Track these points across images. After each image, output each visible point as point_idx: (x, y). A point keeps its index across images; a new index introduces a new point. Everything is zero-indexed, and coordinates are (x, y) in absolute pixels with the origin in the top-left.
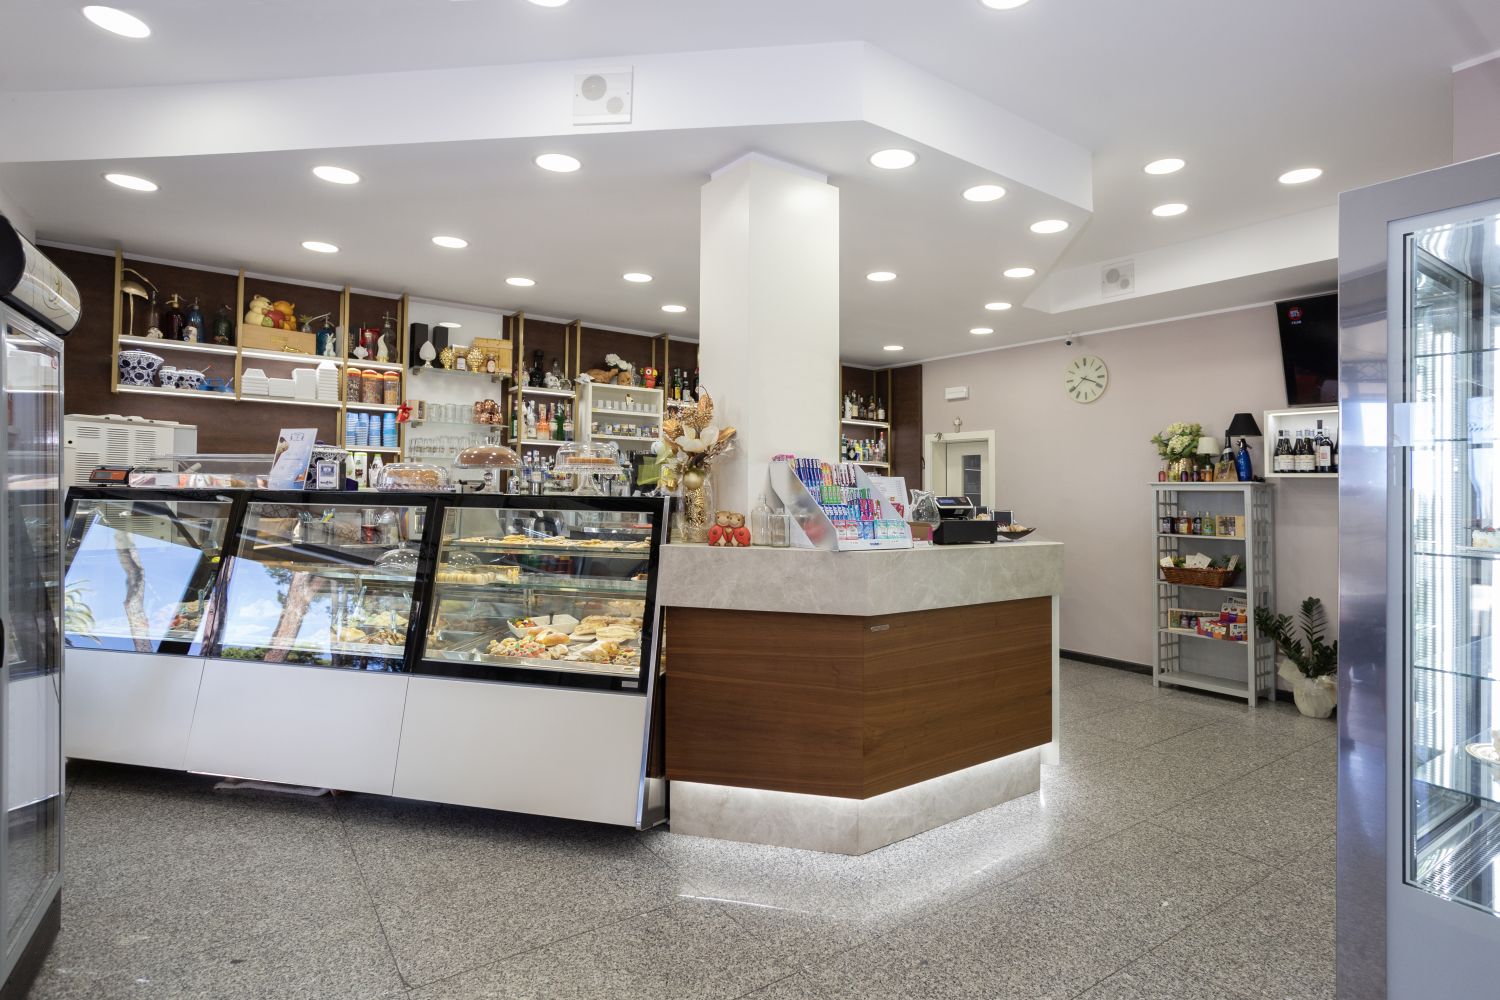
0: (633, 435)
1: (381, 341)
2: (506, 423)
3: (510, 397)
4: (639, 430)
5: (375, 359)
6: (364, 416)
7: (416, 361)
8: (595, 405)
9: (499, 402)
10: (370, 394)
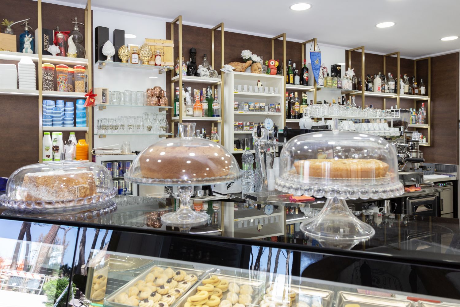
0: (264, 111)
1: (70, 40)
2: (170, 104)
3: (173, 84)
4: (267, 107)
5: (66, 55)
6: (60, 102)
7: (100, 56)
8: (236, 88)
9: (164, 88)
10: (62, 85)
